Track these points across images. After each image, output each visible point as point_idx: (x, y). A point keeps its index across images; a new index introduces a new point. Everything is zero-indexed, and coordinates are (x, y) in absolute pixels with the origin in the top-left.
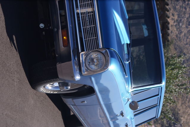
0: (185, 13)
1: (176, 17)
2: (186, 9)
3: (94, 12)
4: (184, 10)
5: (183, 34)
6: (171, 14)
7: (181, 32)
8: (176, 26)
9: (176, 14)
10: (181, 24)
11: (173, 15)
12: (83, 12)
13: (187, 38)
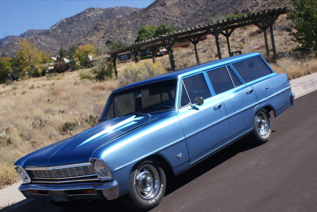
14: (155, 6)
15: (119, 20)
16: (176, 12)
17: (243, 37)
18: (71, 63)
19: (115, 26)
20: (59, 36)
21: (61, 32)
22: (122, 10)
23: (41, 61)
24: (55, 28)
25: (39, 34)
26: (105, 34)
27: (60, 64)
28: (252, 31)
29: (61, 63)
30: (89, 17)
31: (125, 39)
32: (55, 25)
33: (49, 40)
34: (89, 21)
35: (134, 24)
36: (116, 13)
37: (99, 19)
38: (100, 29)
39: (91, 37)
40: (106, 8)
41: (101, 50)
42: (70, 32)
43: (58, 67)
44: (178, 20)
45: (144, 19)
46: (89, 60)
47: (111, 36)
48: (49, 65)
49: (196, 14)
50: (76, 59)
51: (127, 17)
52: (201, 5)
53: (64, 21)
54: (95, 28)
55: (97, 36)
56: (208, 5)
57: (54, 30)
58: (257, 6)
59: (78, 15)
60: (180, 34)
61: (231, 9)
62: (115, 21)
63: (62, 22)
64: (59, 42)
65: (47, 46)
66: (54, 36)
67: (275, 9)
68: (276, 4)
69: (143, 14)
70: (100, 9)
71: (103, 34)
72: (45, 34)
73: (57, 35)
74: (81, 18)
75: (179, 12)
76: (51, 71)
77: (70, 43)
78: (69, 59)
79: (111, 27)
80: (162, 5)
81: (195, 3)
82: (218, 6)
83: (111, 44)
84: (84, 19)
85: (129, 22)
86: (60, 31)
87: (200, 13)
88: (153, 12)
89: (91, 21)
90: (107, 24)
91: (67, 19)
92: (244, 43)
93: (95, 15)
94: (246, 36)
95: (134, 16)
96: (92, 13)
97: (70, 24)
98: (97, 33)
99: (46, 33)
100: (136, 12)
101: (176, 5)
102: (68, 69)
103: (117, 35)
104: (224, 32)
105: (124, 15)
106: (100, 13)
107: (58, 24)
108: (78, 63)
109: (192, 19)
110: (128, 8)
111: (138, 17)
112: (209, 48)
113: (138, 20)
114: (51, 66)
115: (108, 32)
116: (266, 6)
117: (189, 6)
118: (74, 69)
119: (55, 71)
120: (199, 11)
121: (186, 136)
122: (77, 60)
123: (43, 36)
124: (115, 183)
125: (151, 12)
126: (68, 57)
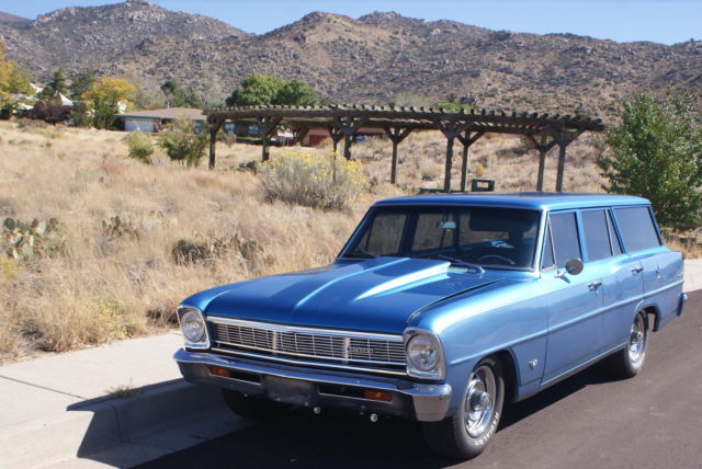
0: (597, 65)
1: (602, 81)
2: (590, 62)
4: (591, 66)
5: (633, 71)
6: (594, 89)
7: (630, 74)
8: (616, 83)
9: (595, 80)
10: (615, 74)
11: (596, 85)
13: (642, 65)
14: (281, 37)
15: (195, 45)
16: (323, 61)
17: (484, 153)
18: (75, 108)
19: (183, 55)
20: (52, 40)
21: (58, 34)
22: (208, 25)
23: (8, 85)
24: (47, 19)
25: (6, 23)
26: (158, 65)
27: (48, 104)
28: (503, 147)
29: (53, 102)
30: (131, 20)
31: (206, 88)
32: (49, 15)
33: (28, 43)
34: (129, 29)
35: (227, 62)
36: (193, 29)
37: (153, 29)
38: (151, 52)
39: (125, 63)
40: (174, 11)
41: (148, 98)
42: (80, 40)
43: (44, 108)
44: (323, 79)
45: (250, 57)
46: (117, 112)
47: (171, 74)
48: (23, 100)
49: (363, 77)
50: (88, 103)
51: (216, 43)
52: (378, 62)
53: (73, 12)
54: (140, 46)
55: (138, 65)
56: (391, 67)
57: (43, 25)
58: (492, 96)
59: (108, 9)
60: (376, 114)
61: (437, 88)
62: (186, 44)
63: (67, 13)
64: (49, 54)
65: (20, 55)
66: (41, 38)
67: (526, 113)
68: (530, 102)
69: (252, 47)
70: (159, 10)
71: (153, 66)
72: (21, 28)
73: (48, 37)
74: (112, 17)
75: (329, 63)
76: (25, 114)
77: (75, 64)
78: (72, 97)
79: (174, 54)
80: (296, 39)
81: (367, 55)
82: (413, 74)
83: (172, 91)
84: (120, 20)
85: (217, 56)
86: (57, 30)
87: (372, 78)
88: (275, 50)
89: (134, 30)
90: (166, 45)
91: (81, 9)
92: (485, 166)
93: (146, 20)
94: (491, 152)
95: (232, 45)
96: (141, 13)
97: (85, 21)
98: (142, 59)
99: (25, 26)
100: (237, 38)
101: (325, 46)
102: (67, 119)
103: (184, 75)
104: (463, 134)
105: (209, 38)
106: (158, 17)
107: (57, 13)
108: (91, 113)
109: (351, 87)
110: (222, 25)
111: (239, 50)
112: (410, 156)
113: (238, 55)
114: (28, 103)
115: (167, 63)
116: (512, 101)
117: (353, 57)
118: (78, 124)
119: (35, 116)
120: (370, 72)
121: (551, 329)
122: (91, 106)
123: (14, 31)
124: (447, 389)
125: (270, 48)
126: (69, 93)
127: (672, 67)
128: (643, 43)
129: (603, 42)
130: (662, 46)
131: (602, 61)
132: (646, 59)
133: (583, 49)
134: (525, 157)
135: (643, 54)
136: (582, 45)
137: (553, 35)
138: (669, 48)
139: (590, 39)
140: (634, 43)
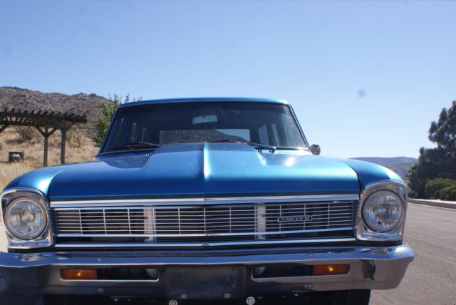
0: (33, 104)
2: (28, 103)
3: (269, 206)
12: (264, 223)
13: (56, 105)
127: (73, 106)
128: (56, 94)
129: (35, 92)
130: (66, 96)
131: (35, 102)
132: (58, 102)
133: (24, 96)
134: (24, 144)
135: (57, 99)
136: (23, 93)
137: (6, 88)
138: (70, 97)
139: (27, 90)
140: (52, 94)
